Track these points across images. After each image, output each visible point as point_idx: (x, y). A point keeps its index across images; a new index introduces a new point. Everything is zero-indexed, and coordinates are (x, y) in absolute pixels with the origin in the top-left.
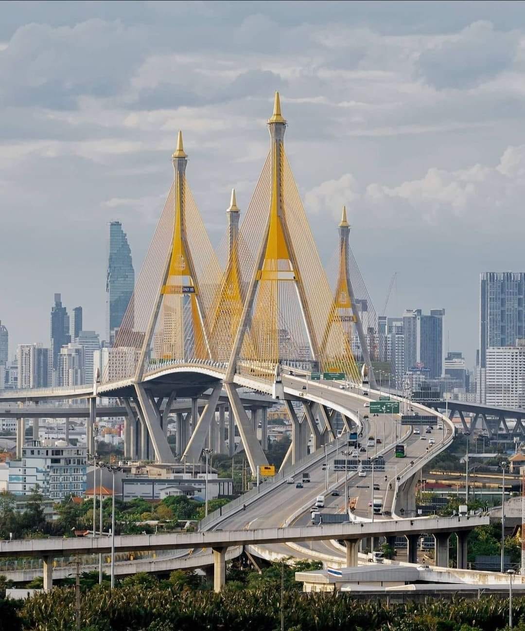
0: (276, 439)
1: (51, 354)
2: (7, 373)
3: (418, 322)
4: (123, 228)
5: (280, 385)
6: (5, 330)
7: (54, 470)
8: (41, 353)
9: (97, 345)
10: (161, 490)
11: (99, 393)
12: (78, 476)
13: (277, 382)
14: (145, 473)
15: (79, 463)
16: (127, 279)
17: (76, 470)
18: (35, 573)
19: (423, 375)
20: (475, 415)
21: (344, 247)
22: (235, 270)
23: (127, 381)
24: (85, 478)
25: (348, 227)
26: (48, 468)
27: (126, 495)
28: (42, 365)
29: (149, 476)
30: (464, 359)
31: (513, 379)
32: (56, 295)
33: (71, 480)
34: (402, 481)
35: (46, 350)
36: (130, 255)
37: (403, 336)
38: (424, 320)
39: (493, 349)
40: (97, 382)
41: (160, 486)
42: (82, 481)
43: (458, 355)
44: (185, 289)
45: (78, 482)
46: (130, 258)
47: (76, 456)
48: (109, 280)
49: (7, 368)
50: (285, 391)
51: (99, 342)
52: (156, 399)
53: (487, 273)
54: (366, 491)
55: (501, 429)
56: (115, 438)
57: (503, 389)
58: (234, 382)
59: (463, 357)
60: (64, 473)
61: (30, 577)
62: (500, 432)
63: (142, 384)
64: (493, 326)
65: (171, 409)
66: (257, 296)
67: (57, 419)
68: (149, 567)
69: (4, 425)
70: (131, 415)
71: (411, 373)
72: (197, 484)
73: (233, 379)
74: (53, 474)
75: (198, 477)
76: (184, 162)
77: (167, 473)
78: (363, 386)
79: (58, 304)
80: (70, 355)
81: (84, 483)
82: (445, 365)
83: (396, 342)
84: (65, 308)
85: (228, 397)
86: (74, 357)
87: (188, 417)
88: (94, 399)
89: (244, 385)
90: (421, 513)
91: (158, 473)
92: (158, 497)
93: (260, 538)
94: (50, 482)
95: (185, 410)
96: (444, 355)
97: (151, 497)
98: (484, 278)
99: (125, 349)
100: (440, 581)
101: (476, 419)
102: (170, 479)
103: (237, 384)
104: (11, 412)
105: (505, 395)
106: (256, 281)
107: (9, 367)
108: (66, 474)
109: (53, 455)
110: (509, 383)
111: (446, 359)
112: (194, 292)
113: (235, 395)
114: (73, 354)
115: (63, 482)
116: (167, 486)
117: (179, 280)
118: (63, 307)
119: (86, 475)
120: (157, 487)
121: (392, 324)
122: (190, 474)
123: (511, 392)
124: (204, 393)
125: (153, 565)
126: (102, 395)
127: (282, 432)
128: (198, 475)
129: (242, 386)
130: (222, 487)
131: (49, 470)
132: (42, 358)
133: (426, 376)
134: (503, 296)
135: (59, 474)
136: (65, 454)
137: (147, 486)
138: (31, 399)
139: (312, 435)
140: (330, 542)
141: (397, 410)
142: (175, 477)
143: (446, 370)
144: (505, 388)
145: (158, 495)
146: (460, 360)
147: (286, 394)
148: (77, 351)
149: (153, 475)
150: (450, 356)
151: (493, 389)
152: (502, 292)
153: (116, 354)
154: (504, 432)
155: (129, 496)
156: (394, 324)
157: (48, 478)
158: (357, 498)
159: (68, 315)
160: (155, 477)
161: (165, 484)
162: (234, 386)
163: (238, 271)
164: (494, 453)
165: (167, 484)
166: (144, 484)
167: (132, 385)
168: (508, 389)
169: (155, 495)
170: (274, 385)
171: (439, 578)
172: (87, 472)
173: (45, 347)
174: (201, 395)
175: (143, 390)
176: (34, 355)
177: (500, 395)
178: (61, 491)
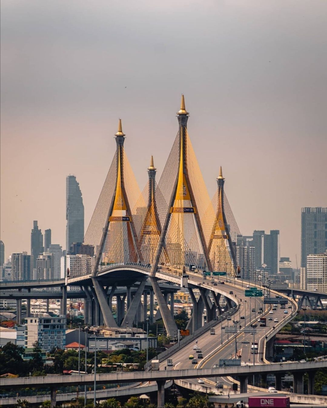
0: (178, 312)
1: (32, 259)
2: (4, 271)
3: (263, 239)
4: (77, 180)
5: (185, 279)
6: (2, 244)
7: (45, 332)
8: (26, 258)
9: (60, 253)
10: (113, 344)
11: (69, 283)
12: (60, 336)
13: (184, 277)
14: (102, 334)
15: (61, 328)
16: (79, 212)
17: (59, 332)
18: (43, 398)
19: (267, 272)
20: (302, 297)
21: (221, 192)
22: (153, 207)
23: (87, 276)
24: (65, 337)
25: (223, 179)
26: (41, 331)
27: (91, 348)
28: (27, 265)
29: (105, 336)
30: (291, 262)
31: (324, 275)
32: (34, 221)
33: (56, 338)
34: (269, 339)
35: (29, 256)
36: (82, 196)
37: (254, 247)
38: (266, 237)
39: (312, 255)
40: (68, 277)
41: (112, 342)
42: (63, 339)
43: (287, 259)
44: (124, 219)
45: (60, 339)
46: (82, 199)
47: (59, 323)
48: (68, 212)
49: (3, 268)
50: (188, 282)
51: (62, 251)
52: (105, 288)
53: (305, 208)
54: (246, 345)
55: (318, 306)
56: (76, 311)
57: (317, 281)
58: (156, 276)
59: (290, 260)
60: (52, 334)
61: (41, 400)
62: (318, 308)
63: (96, 278)
64: (310, 241)
65: (115, 293)
66: (170, 223)
67: (38, 300)
68: (115, 393)
69: (6, 303)
70: (89, 297)
71: (259, 270)
72: (135, 340)
73: (155, 275)
74: (45, 335)
75: (136, 336)
76: (123, 139)
77: (116, 334)
78: (237, 279)
79: (36, 227)
80: (44, 259)
81: (64, 340)
82: (280, 265)
83: (250, 251)
84: (40, 230)
85: (152, 286)
86: (47, 261)
87: (124, 299)
88: (66, 287)
89: (162, 278)
90: (285, 359)
91: (110, 334)
92: (110, 349)
93: (186, 375)
94: (43, 339)
95: (122, 294)
96: (279, 259)
97: (106, 349)
98: (304, 211)
99: (81, 256)
100: (300, 402)
101: (302, 299)
102: (118, 337)
103: (158, 278)
104: (13, 296)
105: (319, 284)
106: (169, 213)
107: (5, 267)
108: (53, 335)
109: (44, 322)
110: (321, 277)
111: (280, 262)
112: (129, 220)
113: (157, 285)
114: (46, 259)
115: (57, 339)
116: (116, 342)
117: (120, 213)
118: (39, 229)
119: (65, 335)
120: (110, 342)
121: (246, 240)
122: (131, 335)
123: (323, 283)
124: (135, 283)
125: (117, 392)
126: (71, 284)
127: (181, 308)
128: (136, 335)
129: (161, 279)
130: (150, 343)
131: (42, 332)
132: (26, 261)
133: (269, 273)
134: (316, 223)
135: (55, 335)
136: (52, 322)
137: (104, 342)
138: (25, 287)
139: (205, 310)
140: (227, 378)
141: (261, 294)
142: (121, 336)
143: (280, 268)
144: (319, 280)
145: (110, 348)
146: (288, 262)
147: (189, 284)
148: (49, 257)
149: (107, 335)
150: (283, 260)
151: (310, 281)
152: (315, 220)
153: (77, 259)
154: (320, 308)
155: (92, 349)
156: (247, 240)
157: (41, 337)
158: (241, 350)
159: (42, 234)
160: (108, 336)
161: (115, 341)
162: (156, 279)
163: (155, 208)
164: (316, 321)
165: (116, 340)
166: (102, 341)
167: (90, 278)
168: (321, 281)
169: (109, 348)
170: (182, 279)
171: (299, 401)
172: (66, 333)
173: (28, 254)
174: (133, 285)
175: (97, 282)
176: (21, 259)
177: (316, 284)
178: (49, 345)
